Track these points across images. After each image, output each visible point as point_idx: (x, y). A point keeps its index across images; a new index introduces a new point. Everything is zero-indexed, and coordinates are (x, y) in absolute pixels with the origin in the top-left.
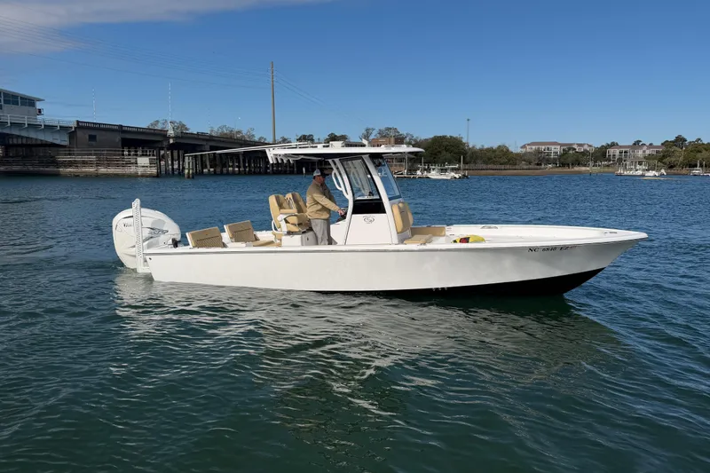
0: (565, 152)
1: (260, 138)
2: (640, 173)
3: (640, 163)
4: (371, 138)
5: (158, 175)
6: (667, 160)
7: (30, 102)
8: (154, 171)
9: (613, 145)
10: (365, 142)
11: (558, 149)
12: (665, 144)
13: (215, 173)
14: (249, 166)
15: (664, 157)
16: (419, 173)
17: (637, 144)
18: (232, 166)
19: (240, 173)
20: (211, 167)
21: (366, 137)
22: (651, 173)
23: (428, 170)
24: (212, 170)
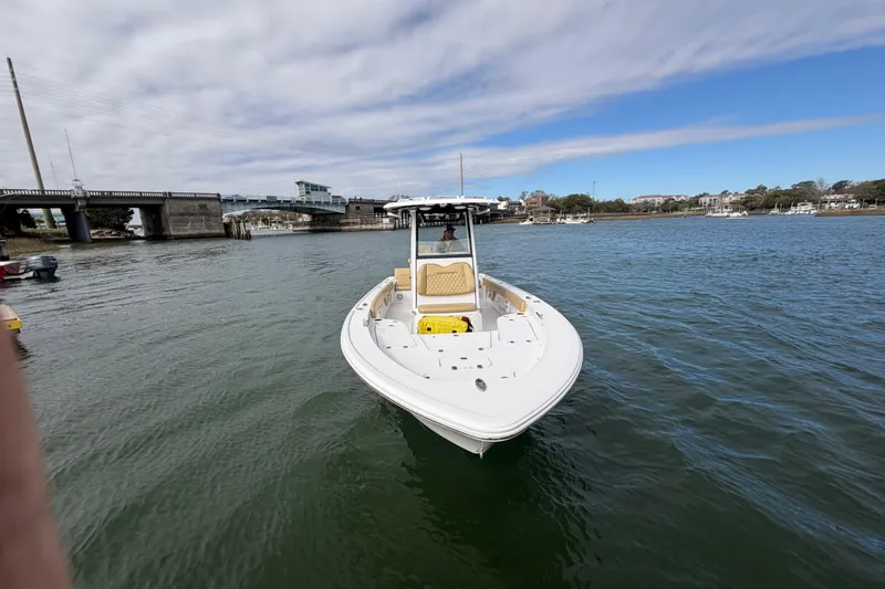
0: (666, 202)
2: (726, 214)
3: (726, 207)
4: (527, 197)
5: (395, 229)
6: (749, 204)
7: (324, 189)
8: (392, 226)
9: (704, 195)
10: (521, 201)
11: (661, 200)
12: (749, 192)
15: (746, 202)
16: (558, 220)
17: (725, 193)
21: (522, 198)
22: (735, 214)
23: (565, 218)
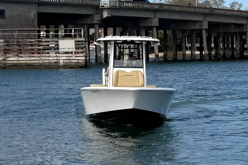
1: (233, 4)
13: (166, 60)
14: (217, 47)
18: (190, 48)
19: (202, 59)
20: (160, 51)
24: (161, 54)
